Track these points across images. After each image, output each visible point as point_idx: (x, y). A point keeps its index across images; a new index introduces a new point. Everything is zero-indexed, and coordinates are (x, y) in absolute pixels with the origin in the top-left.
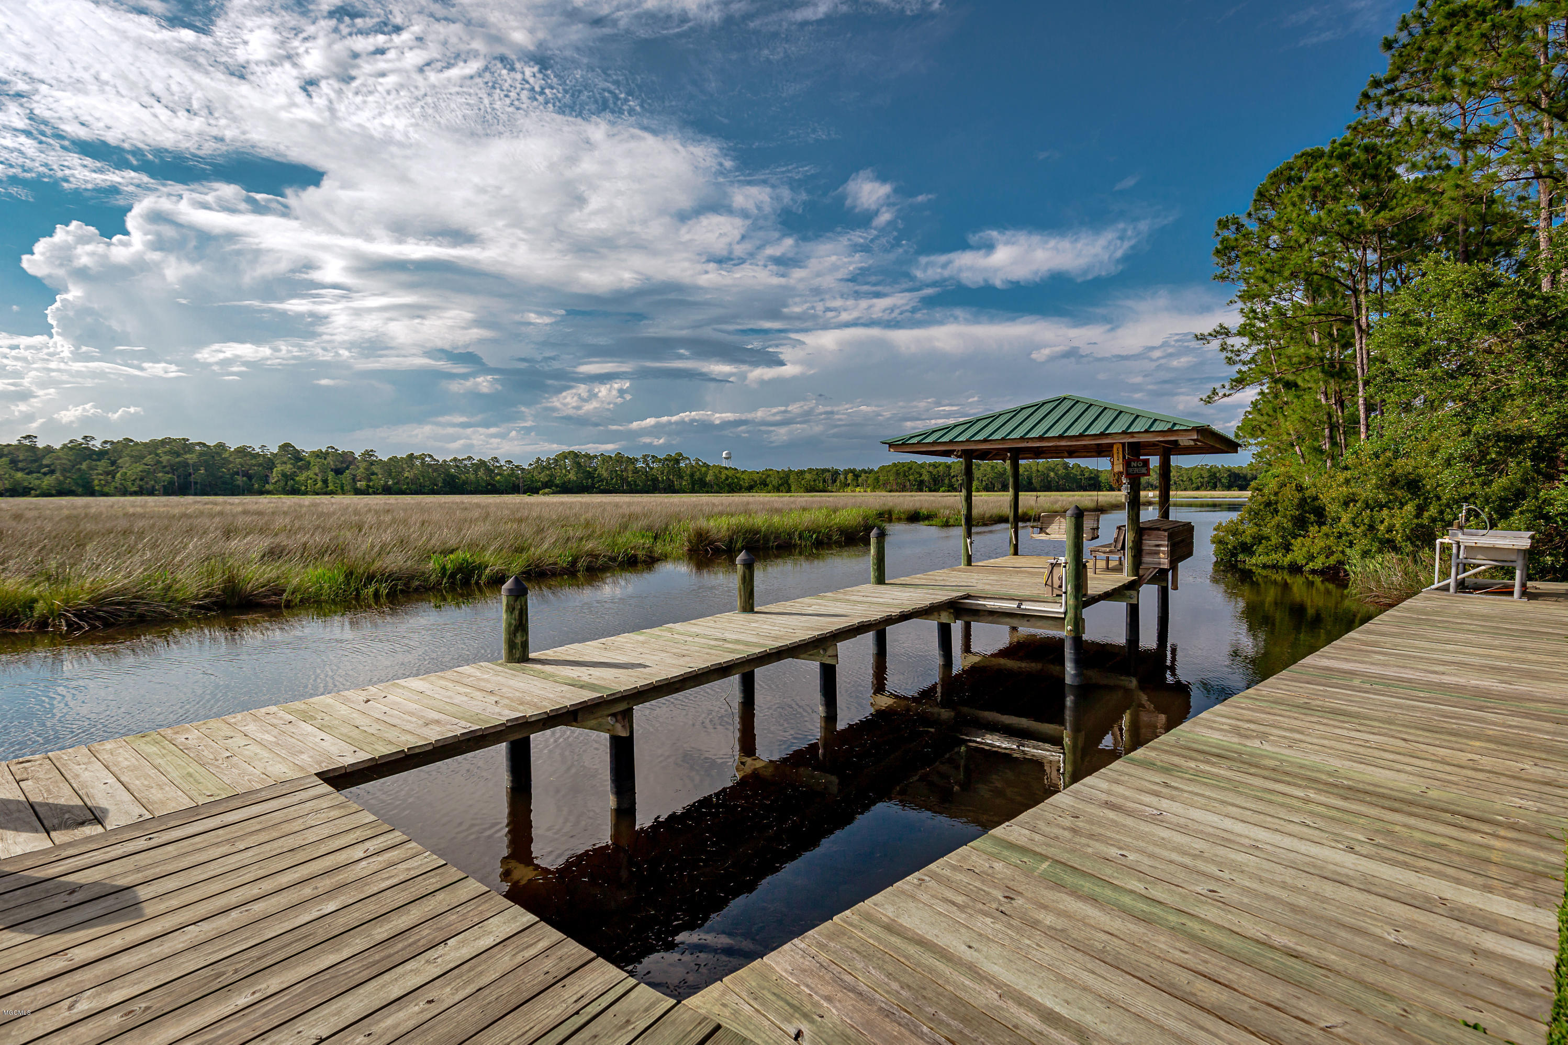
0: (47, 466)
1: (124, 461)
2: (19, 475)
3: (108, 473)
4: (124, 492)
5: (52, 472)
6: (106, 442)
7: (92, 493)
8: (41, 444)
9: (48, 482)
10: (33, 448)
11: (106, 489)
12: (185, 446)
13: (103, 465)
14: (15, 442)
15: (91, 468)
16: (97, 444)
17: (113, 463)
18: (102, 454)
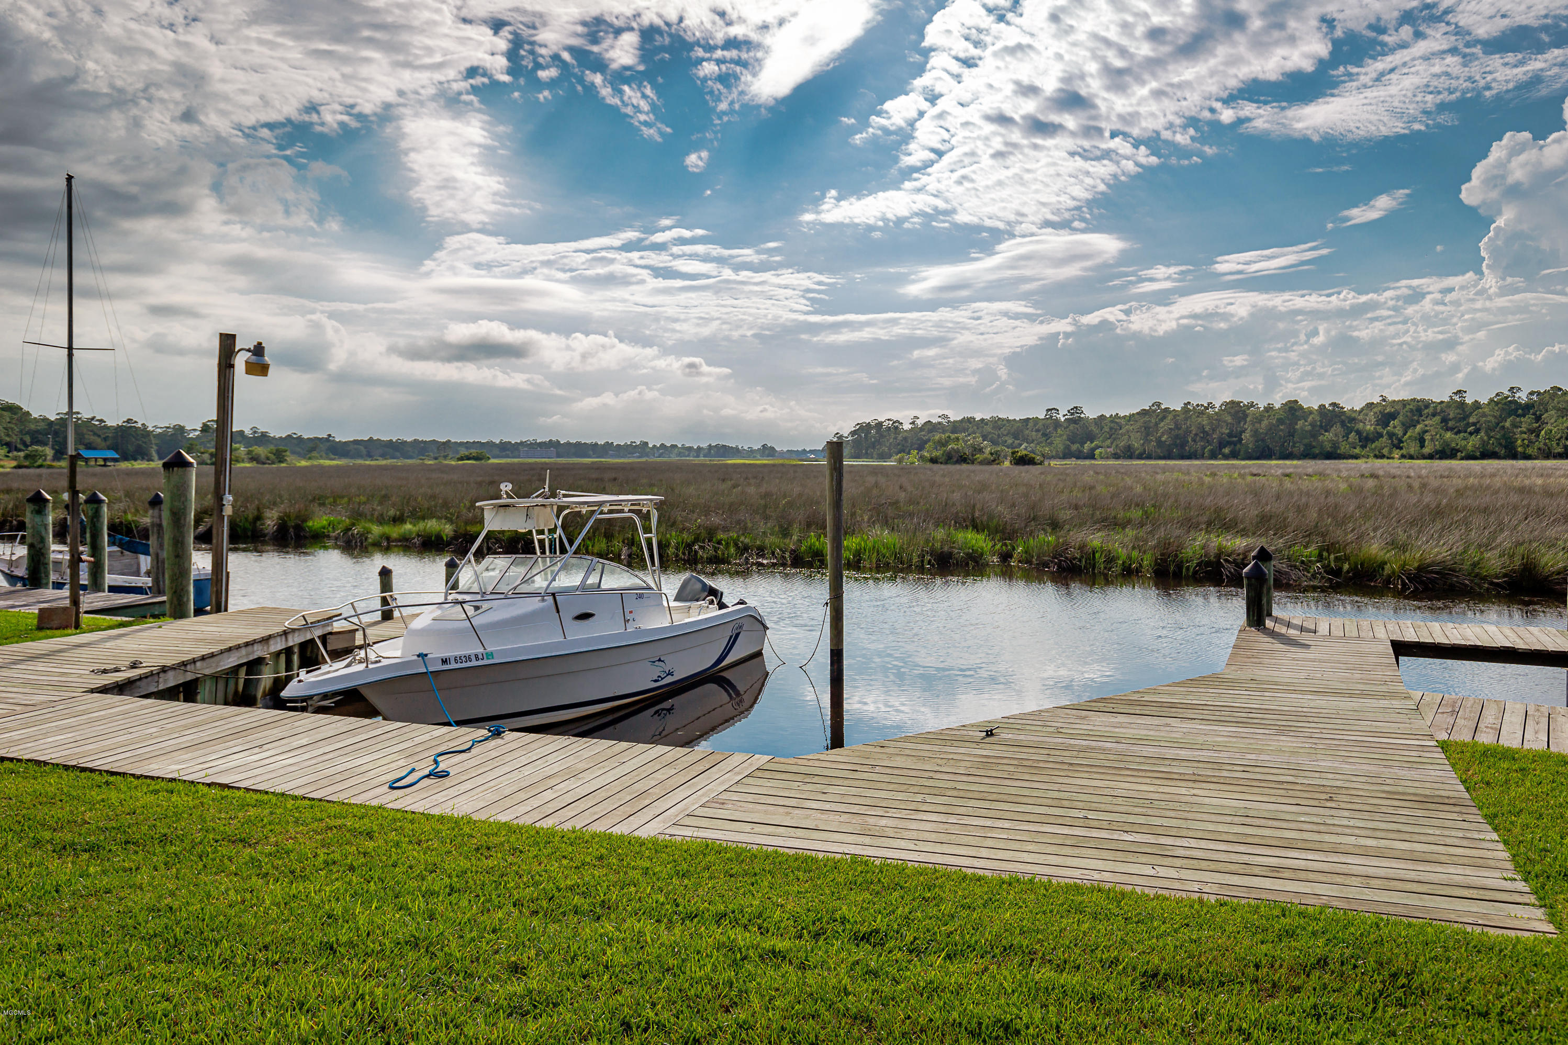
0: (1474, 424)
1: (1550, 416)
2: (1448, 435)
3: (1531, 431)
4: (1548, 454)
5: (1477, 431)
6: (1532, 393)
7: (1514, 456)
8: (1469, 400)
9: (1473, 443)
10: (1462, 404)
11: (1529, 451)
13: (1527, 422)
14: (1447, 399)
15: (1515, 426)
16: (1522, 397)
17: (1538, 418)
18: (1528, 407)
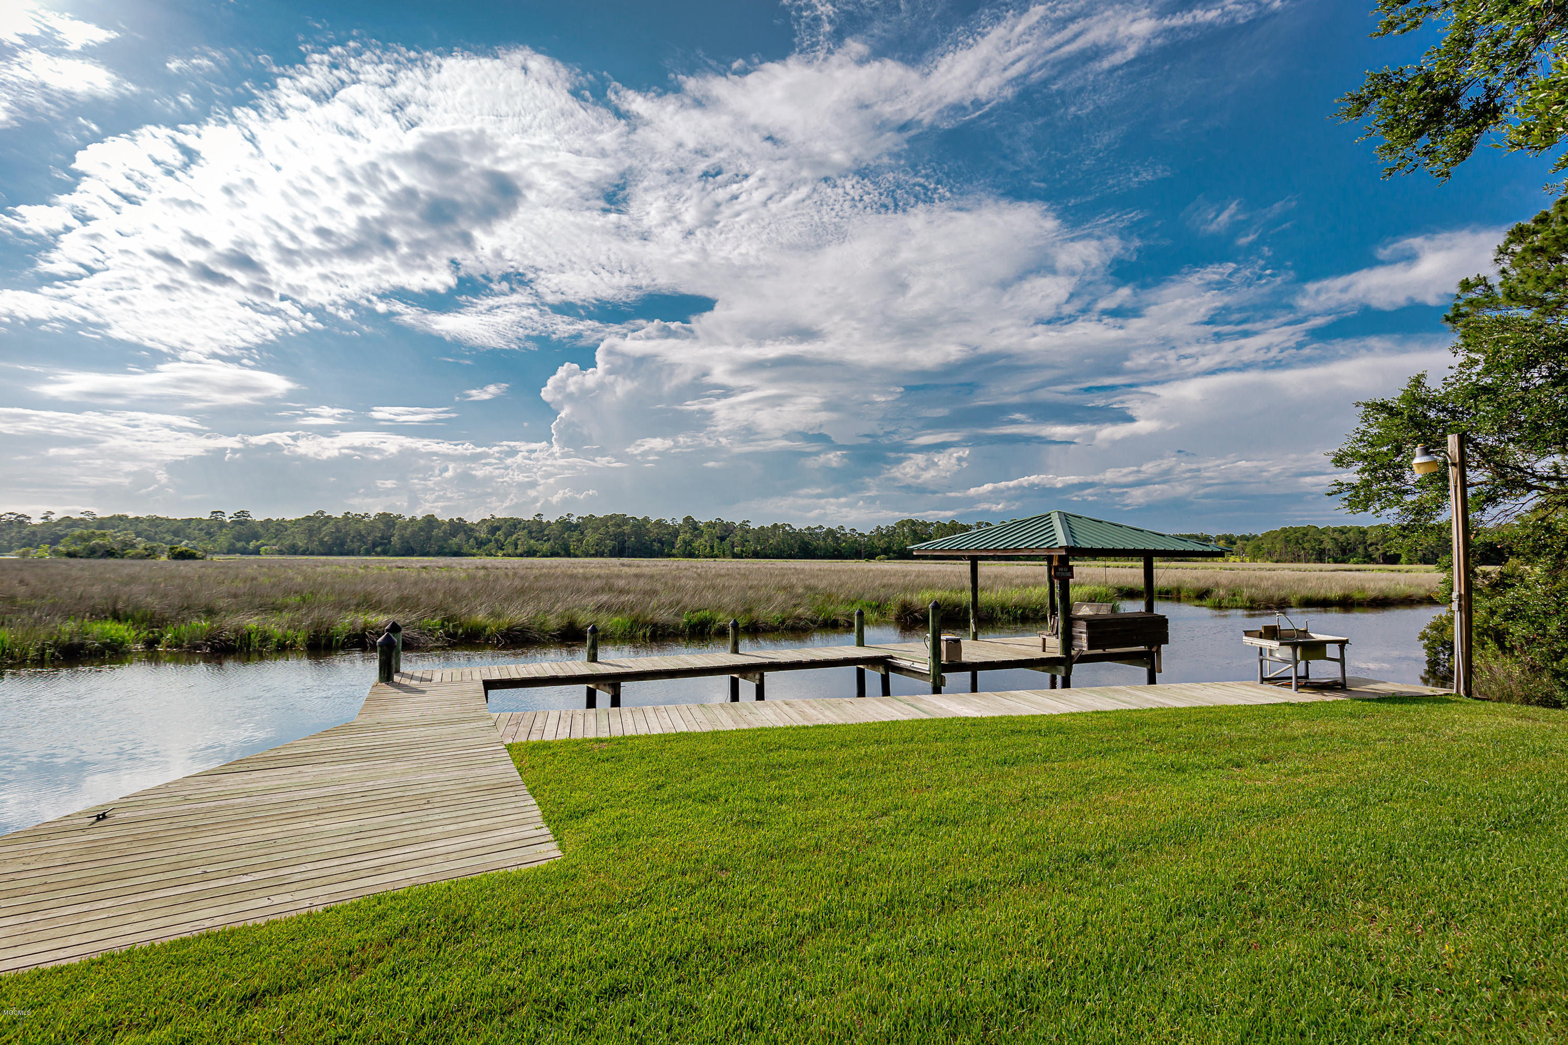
0: (547, 535)
1: (588, 532)
2: (532, 541)
3: (579, 540)
4: (587, 555)
5: (549, 540)
7: (568, 555)
8: (545, 521)
9: (546, 547)
10: (541, 523)
11: (577, 552)
12: (624, 520)
13: (576, 534)
15: (570, 537)
16: (574, 520)
17: (582, 533)
18: (577, 526)
